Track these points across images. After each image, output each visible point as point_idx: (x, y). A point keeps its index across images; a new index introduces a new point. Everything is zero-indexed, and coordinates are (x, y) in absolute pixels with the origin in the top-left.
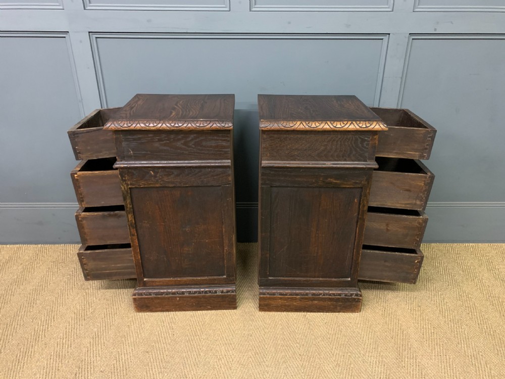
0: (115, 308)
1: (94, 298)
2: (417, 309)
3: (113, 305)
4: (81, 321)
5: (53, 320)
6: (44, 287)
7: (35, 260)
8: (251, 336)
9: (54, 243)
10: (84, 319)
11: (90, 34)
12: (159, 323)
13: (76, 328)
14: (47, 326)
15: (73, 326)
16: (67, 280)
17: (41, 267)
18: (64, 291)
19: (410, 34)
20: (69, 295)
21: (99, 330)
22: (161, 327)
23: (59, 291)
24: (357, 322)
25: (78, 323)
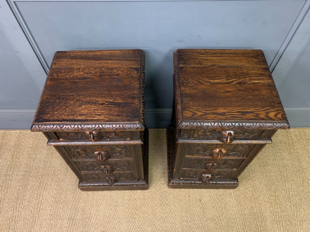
16: (43, 166)
17: (24, 153)
18: (44, 177)
20: (47, 181)
22: (110, 210)
23: (40, 176)
24: (233, 206)
25: (58, 207)
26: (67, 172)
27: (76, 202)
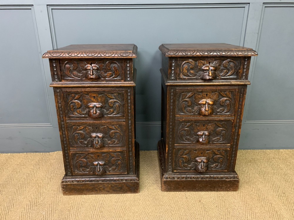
0: (59, 197)
1: (45, 190)
2: (283, 195)
3: (58, 195)
4: (33, 207)
5: (13, 206)
6: (9, 182)
7: (5, 163)
8: (162, 217)
9: (19, 152)
10: (36, 206)
11: (48, 6)
12: (92, 208)
13: (29, 212)
14: (8, 211)
15: (27, 211)
16: (26, 177)
17: (9, 169)
18: (23, 185)
19: (263, 3)
20: (26, 188)
21: (47, 213)
22: (93, 211)
23: (20, 185)
24: (240, 205)
25: (31, 209)
26: (50, 181)
27: (54, 204)
